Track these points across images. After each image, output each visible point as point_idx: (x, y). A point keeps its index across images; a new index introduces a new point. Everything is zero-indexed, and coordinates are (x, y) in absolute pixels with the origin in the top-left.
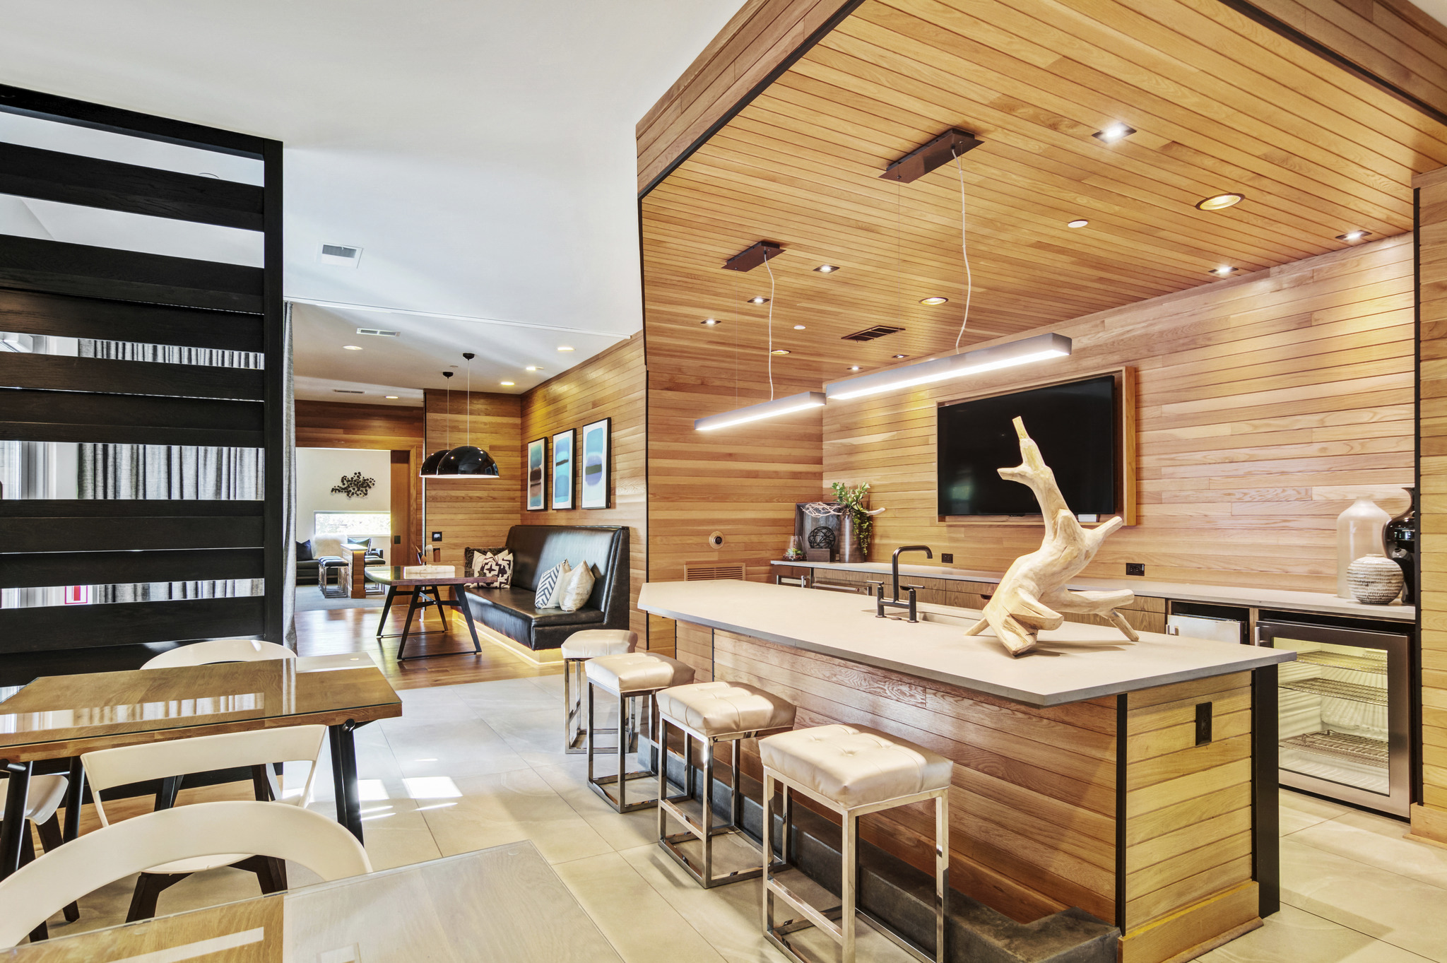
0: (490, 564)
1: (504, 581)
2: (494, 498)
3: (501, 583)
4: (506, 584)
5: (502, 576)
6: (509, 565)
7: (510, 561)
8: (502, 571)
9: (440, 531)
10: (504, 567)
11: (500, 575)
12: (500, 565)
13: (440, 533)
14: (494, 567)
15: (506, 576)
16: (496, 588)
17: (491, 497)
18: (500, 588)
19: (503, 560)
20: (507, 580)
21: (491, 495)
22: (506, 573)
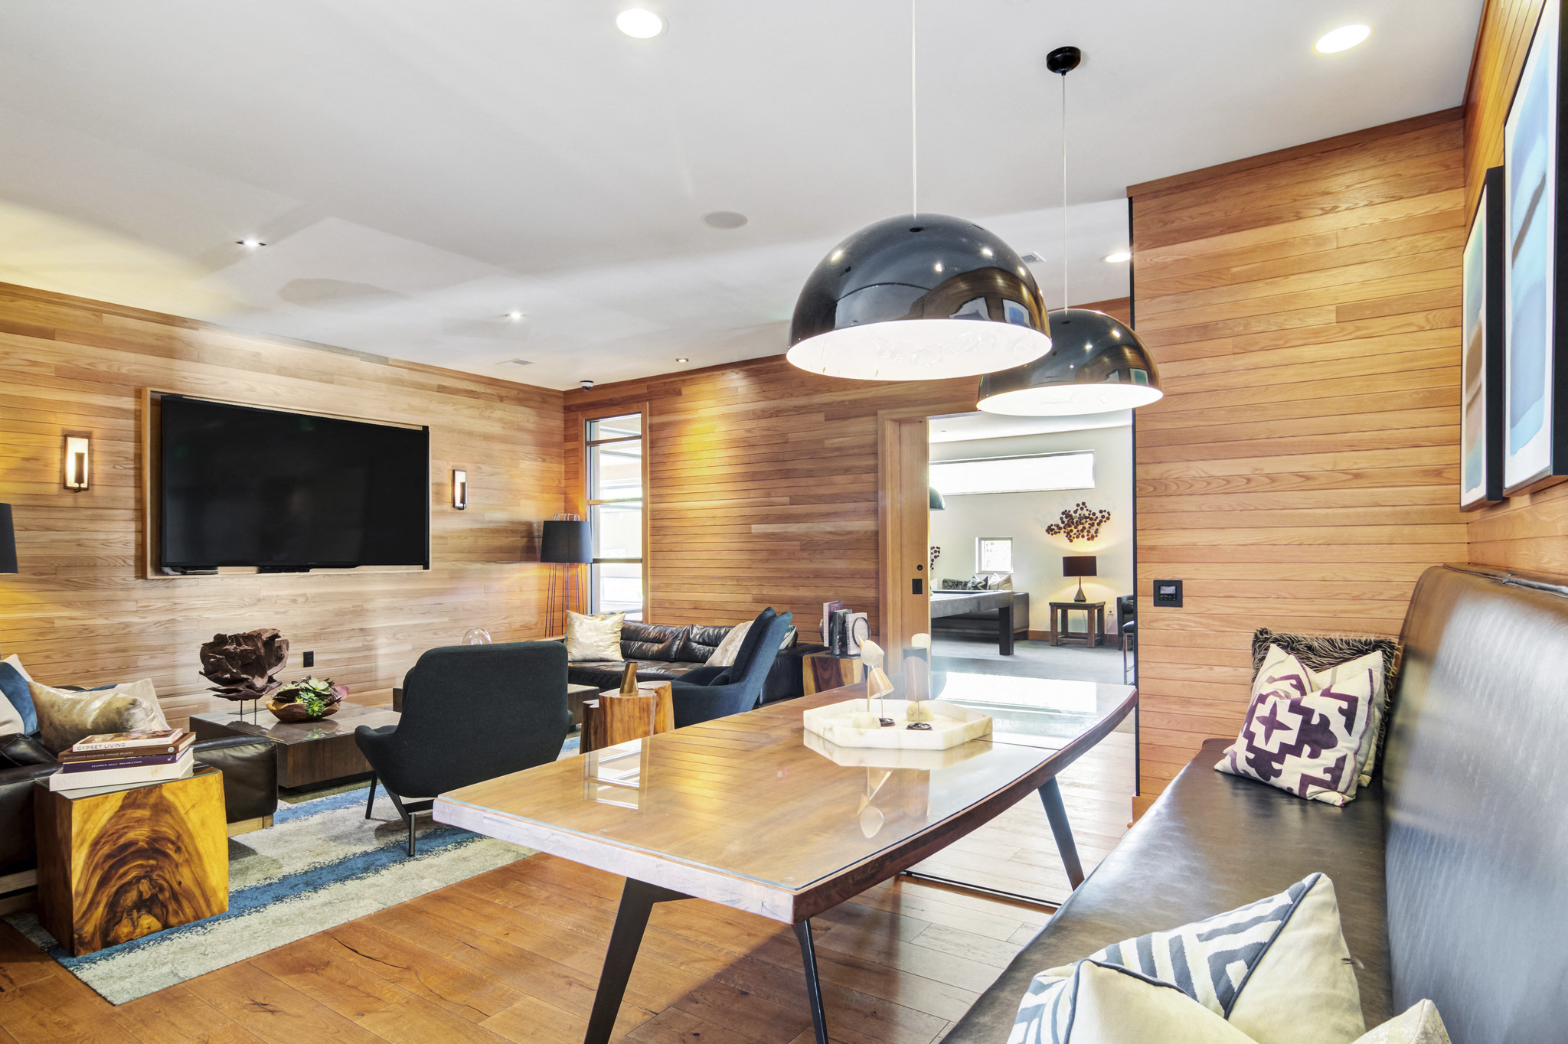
0: (1271, 700)
1: (1318, 773)
2: (1357, 476)
3: (1306, 780)
4: (1332, 785)
5: (1314, 755)
6: (1349, 715)
7: (1353, 701)
8: (1315, 736)
9: (1177, 577)
10: (1325, 721)
11: (1307, 749)
12: (1307, 713)
13: (1178, 584)
14: (1284, 716)
15: (1329, 757)
16: (1288, 793)
17: (1344, 472)
18: (1302, 799)
19: (1327, 693)
20: (1336, 770)
21: (1343, 466)
22: (1331, 742)
